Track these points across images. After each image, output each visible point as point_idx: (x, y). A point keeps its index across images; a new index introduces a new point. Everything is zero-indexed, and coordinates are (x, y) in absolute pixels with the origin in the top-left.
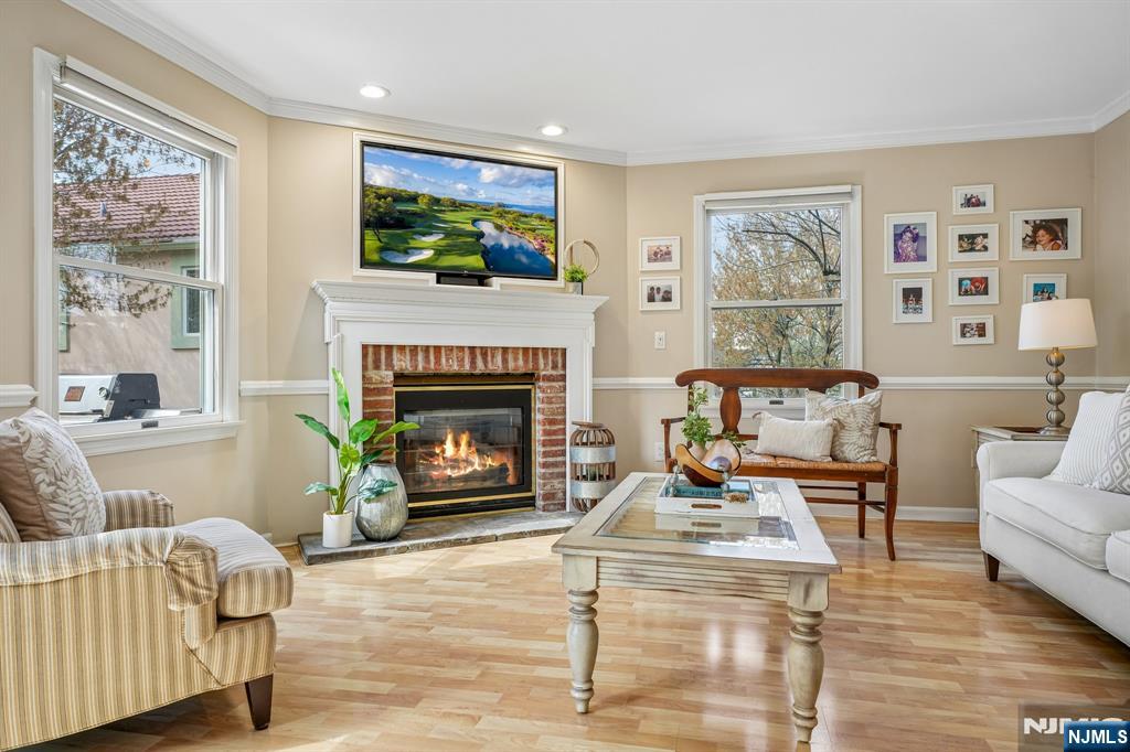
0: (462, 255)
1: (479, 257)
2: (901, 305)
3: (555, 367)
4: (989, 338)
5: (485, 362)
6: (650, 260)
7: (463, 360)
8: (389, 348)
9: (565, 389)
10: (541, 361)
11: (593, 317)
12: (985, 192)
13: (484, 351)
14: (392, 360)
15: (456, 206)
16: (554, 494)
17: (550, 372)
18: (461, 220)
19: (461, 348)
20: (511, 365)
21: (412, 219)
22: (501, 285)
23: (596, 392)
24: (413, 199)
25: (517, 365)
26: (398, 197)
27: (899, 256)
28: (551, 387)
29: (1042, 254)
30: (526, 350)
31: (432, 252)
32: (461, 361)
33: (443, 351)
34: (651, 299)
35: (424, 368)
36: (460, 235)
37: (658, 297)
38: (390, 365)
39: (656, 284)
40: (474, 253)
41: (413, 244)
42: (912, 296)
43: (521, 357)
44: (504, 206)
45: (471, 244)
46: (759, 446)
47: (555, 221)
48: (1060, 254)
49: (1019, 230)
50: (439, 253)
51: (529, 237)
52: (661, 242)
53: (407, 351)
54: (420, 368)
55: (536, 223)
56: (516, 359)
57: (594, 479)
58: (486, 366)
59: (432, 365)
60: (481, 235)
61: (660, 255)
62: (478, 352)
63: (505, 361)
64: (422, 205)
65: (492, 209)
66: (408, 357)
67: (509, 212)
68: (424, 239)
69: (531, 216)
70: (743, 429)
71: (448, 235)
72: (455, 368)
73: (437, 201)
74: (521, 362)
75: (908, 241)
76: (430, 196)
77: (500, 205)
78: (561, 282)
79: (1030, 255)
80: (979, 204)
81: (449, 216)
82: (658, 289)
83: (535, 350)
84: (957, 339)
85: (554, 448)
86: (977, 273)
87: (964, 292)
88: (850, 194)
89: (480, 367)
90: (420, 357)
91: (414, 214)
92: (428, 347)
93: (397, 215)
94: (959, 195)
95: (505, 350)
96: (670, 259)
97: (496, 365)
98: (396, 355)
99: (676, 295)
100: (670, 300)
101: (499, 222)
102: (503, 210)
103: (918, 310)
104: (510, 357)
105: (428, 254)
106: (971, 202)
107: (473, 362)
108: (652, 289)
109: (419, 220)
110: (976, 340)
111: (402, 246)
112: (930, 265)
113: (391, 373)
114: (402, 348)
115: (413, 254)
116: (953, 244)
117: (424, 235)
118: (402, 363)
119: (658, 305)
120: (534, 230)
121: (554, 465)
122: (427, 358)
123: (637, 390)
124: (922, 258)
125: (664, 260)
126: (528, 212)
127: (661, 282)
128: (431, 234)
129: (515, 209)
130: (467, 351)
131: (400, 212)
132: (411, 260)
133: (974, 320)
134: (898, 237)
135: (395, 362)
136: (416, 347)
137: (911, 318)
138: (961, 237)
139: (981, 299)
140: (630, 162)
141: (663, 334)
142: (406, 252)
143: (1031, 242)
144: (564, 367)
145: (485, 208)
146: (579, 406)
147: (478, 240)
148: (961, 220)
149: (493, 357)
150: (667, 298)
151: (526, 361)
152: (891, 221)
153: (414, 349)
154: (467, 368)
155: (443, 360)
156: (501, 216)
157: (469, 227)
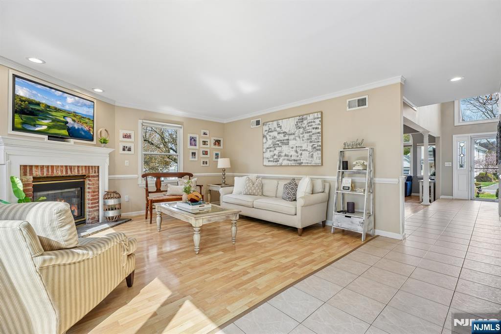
0: (60, 129)
1: (66, 131)
2: (191, 156)
3: (95, 173)
4: (208, 165)
5: (71, 172)
6: (123, 137)
7: (63, 171)
8: (31, 167)
9: (99, 180)
10: (91, 171)
11: (108, 155)
12: (207, 132)
13: (71, 167)
14: (32, 171)
15: (57, 110)
16: (95, 217)
17: (93, 174)
18: (59, 116)
19: (62, 166)
20: (81, 172)
21: (38, 112)
22: (74, 142)
23: (109, 180)
24: (38, 104)
25: (82, 172)
26: (31, 102)
27: (191, 144)
28: (94, 180)
29: (217, 147)
30: (86, 167)
31: (46, 127)
32: (62, 171)
33: (55, 167)
34: (124, 150)
35: (46, 174)
36: (58, 121)
37: (126, 149)
38: (31, 174)
39: (126, 145)
40: (64, 129)
41: (38, 122)
42: (194, 154)
43: (84, 169)
44: (76, 113)
45: (63, 125)
46: (168, 193)
47: (93, 121)
48: (219, 147)
49: (213, 142)
50: (49, 127)
51: (85, 125)
52: (128, 132)
53: (39, 167)
54: (45, 175)
55: (87, 120)
56: (82, 170)
57: (112, 210)
58: (72, 173)
59: (50, 173)
60: (67, 123)
61: (127, 136)
62: (68, 167)
63: (78, 171)
64: (42, 107)
65: (71, 113)
66: (40, 170)
67: (77, 115)
68: (43, 121)
69: (86, 118)
70: (162, 189)
71: (53, 121)
72: (60, 174)
73: (49, 107)
74: (84, 171)
75: (193, 141)
76: (46, 104)
77: (74, 112)
78: (94, 142)
79: (215, 147)
80: (206, 134)
81: (54, 114)
82: (127, 147)
83: (89, 167)
84: (202, 165)
85: (95, 201)
86: (206, 150)
87: (203, 154)
88: (181, 127)
89: (69, 173)
90: (45, 170)
91: (38, 110)
92: (48, 166)
93: (30, 109)
94: (203, 131)
95: (78, 167)
96: (131, 138)
97: (75, 173)
98: (34, 169)
99: (132, 149)
100: (130, 151)
101: (74, 118)
102: (75, 114)
103: (195, 158)
104: (80, 169)
105: (44, 128)
106: (205, 134)
107: (67, 172)
108: (124, 147)
109: (41, 113)
110: (206, 165)
111: (33, 123)
112: (197, 147)
113: (32, 177)
114: (37, 166)
115: (38, 127)
116: (202, 143)
117: (43, 119)
118: (37, 173)
119: (126, 152)
120: (87, 123)
121: (95, 207)
122: (48, 171)
123: (119, 179)
124: (195, 145)
125: (129, 138)
126: (85, 116)
127: (128, 145)
128: (46, 120)
129: (80, 115)
130: (64, 167)
131: (32, 108)
132: (37, 129)
133: (205, 160)
134: (191, 140)
135: (34, 172)
136: (43, 166)
137: (193, 159)
138: (203, 141)
139: (206, 156)
140: (116, 104)
141: (128, 161)
142: (35, 126)
143: (215, 144)
144: (98, 172)
145: (69, 113)
146: (104, 186)
147: (66, 124)
148: (203, 138)
149: (74, 169)
150: (129, 150)
151: (86, 171)
152: (189, 136)
153: (42, 167)
154: (64, 174)
155: (55, 171)
156: (75, 117)
157: (62, 119)
